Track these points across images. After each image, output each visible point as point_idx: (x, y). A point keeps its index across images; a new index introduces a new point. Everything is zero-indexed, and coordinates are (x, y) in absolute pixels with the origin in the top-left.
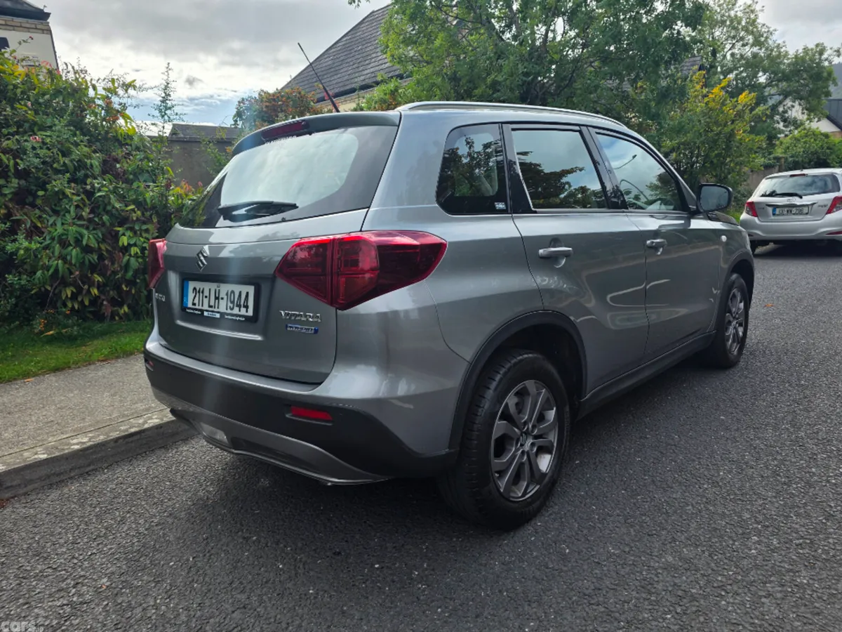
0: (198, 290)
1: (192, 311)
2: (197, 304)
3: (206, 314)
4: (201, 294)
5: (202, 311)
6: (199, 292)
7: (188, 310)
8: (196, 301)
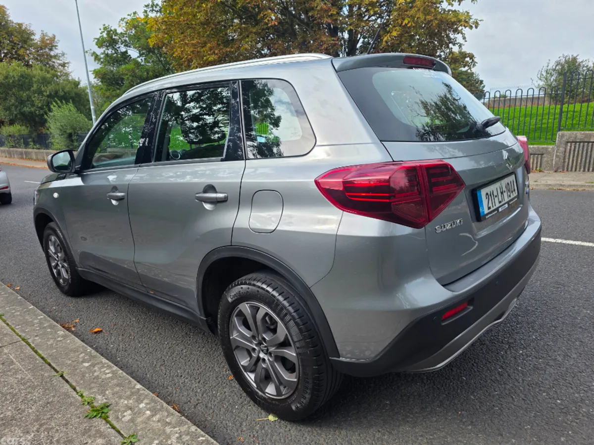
0: (489, 194)
1: (491, 215)
2: (492, 207)
3: (500, 210)
4: (492, 196)
5: (497, 209)
6: (491, 195)
7: (487, 217)
8: (490, 205)
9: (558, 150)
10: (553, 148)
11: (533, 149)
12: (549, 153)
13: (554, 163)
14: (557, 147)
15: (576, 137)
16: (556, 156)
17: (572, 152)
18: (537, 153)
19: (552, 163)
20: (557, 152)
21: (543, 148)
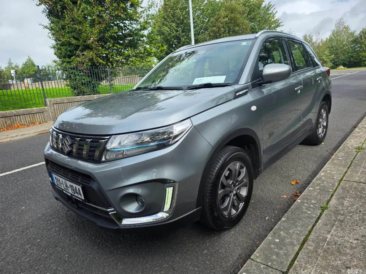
9: (51, 108)
10: (48, 108)
11: (37, 110)
12: (47, 111)
13: (51, 116)
14: (50, 107)
15: (57, 101)
16: (51, 112)
17: (58, 109)
18: (40, 112)
19: (50, 117)
20: (51, 110)
21: (42, 109)
